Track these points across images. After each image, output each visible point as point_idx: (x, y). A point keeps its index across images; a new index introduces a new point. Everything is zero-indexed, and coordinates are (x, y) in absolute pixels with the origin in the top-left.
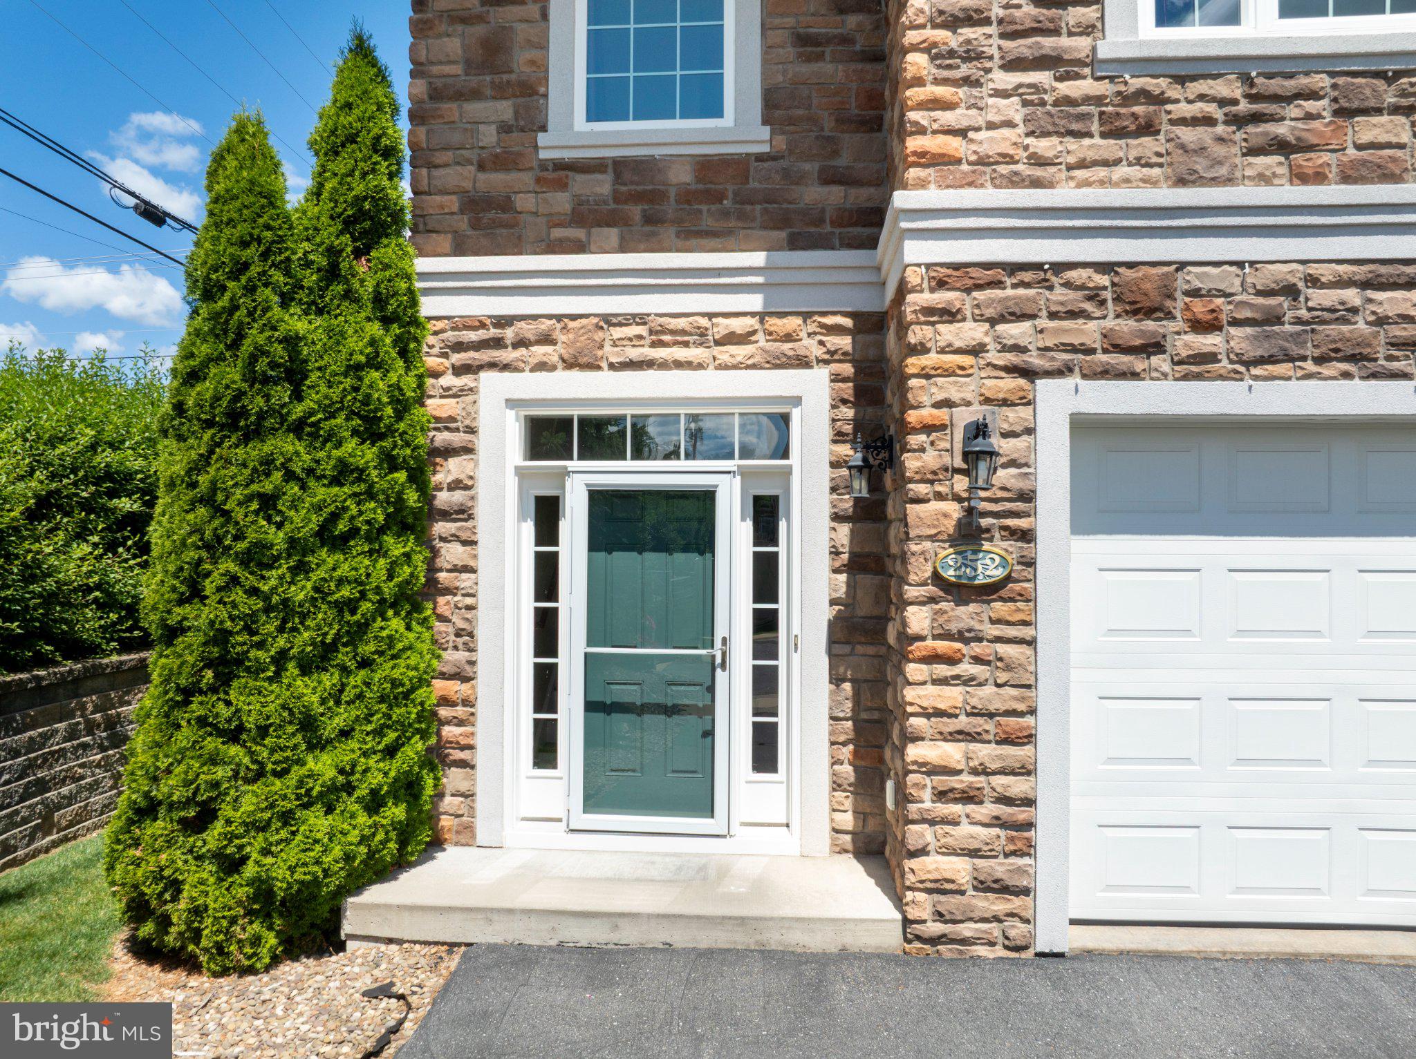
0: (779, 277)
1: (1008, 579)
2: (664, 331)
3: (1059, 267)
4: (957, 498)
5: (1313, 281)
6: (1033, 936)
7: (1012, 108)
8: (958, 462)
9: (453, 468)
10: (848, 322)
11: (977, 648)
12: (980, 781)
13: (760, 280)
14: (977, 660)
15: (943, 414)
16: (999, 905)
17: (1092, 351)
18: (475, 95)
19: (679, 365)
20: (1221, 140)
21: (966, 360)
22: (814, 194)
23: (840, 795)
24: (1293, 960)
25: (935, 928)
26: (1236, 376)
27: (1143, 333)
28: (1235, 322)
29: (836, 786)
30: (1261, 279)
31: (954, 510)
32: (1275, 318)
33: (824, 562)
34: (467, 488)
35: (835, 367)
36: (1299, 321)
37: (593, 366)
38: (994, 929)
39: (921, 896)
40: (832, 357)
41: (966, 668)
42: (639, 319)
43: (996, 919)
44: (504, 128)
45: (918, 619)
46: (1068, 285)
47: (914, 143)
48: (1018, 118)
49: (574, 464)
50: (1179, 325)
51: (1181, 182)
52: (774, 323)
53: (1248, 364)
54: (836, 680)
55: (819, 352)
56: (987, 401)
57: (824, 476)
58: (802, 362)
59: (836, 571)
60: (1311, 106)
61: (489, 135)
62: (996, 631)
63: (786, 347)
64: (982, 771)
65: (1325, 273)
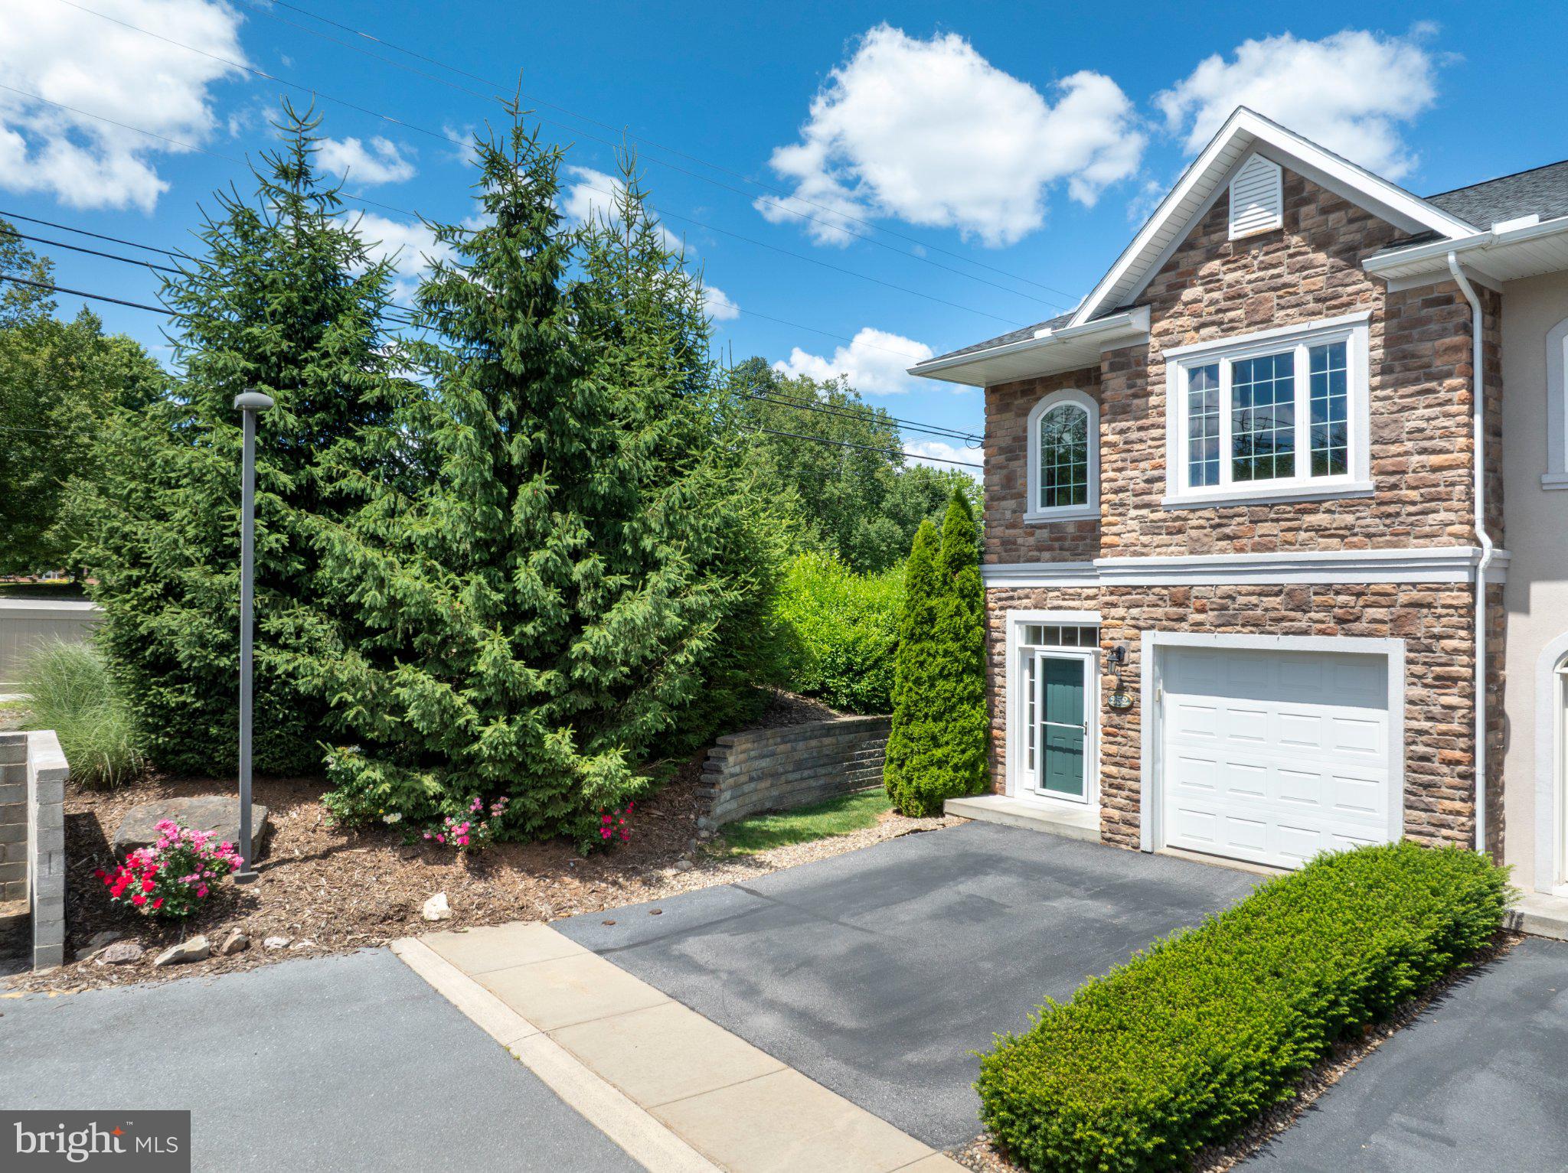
1: (1132, 707)
2: (1066, 594)
3: (1150, 587)
5: (1240, 593)
6: (1139, 844)
7: (1136, 524)
9: (999, 647)
11: (1122, 732)
12: (1131, 784)
14: (1122, 736)
15: (1112, 642)
16: (1131, 830)
17: (1161, 620)
18: (1004, 498)
19: (1071, 607)
20: (1207, 535)
21: (1119, 622)
25: (1109, 836)
26: (1209, 631)
27: (1178, 614)
28: (1211, 610)
30: (1219, 592)
31: (1115, 679)
32: (1224, 608)
34: (1003, 655)
36: (1234, 609)
37: (1042, 608)
38: (1128, 839)
39: (1104, 822)
41: (1119, 739)
42: (1057, 589)
43: (1128, 835)
44: (1014, 512)
46: (1153, 594)
47: (1104, 540)
48: (1138, 528)
49: (1038, 647)
50: (1192, 610)
51: (1191, 553)
53: (1216, 626)
56: (1125, 638)
60: (1240, 519)
61: (1008, 514)
62: (1128, 726)
64: (1123, 778)
65: (1244, 589)
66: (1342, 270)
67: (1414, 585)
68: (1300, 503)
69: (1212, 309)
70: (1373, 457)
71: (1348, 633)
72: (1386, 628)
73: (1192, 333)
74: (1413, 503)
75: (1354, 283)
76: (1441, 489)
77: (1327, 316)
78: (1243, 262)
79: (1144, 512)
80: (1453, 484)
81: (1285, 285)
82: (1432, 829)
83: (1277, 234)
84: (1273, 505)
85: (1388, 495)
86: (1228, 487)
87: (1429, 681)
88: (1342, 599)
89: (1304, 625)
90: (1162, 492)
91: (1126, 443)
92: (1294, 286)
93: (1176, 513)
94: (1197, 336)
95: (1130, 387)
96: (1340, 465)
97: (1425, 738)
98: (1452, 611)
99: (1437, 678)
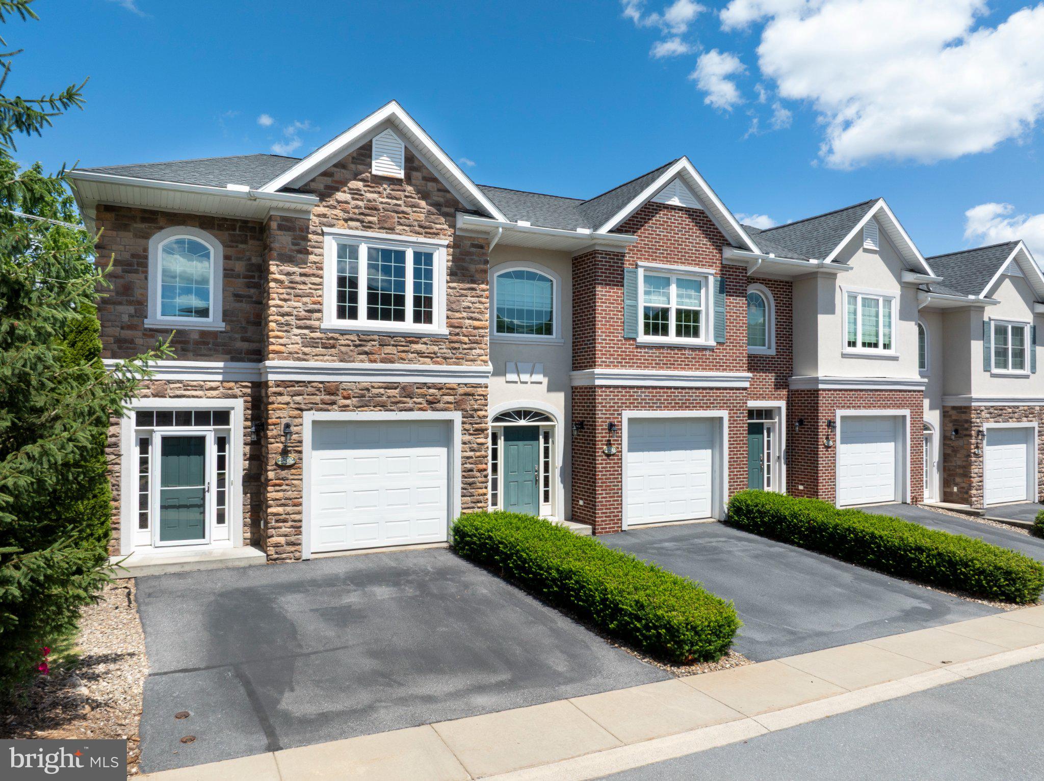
0: (228, 370)
1: (295, 463)
2: (188, 386)
3: (310, 382)
4: (282, 443)
5: (373, 387)
6: (301, 556)
7: (298, 339)
8: (282, 433)
9: (112, 430)
10: (249, 384)
11: (287, 482)
12: (287, 517)
13: (222, 371)
14: (287, 485)
15: (278, 421)
16: (292, 549)
17: (318, 404)
18: (120, 303)
19: (193, 397)
20: (351, 351)
21: (285, 406)
22: (240, 345)
23: (246, 528)
24: (366, 555)
25: (276, 556)
26: (354, 411)
27: (330, 400)
28: (354, 397)
29: (245, 525)
30: (360, 387)
31: (281, 446)
32: (363, 396)
33: (241, 457)
34: (117, 437)
35: (245, 398)
36: (369, 397)
37: (164, 397)
38: (291, 555)
39: (271, 548)
40: (244, 395)
41: (284, 487)
42: (180, 382)
43: (292, 552)
44: (131, 316)
45: (271, 475)
46: (312, 387)
47: (271, 348)
48: (300, 342)
49: (155, 428)
50: (340, 397)
51: (341, 361)
52: (225, 384)
53: (357, 407)
54: (245, 493)
55: (240, 394)
56: (290, 417)
57: (241, 431)
58: (235, 397)
59: (245, 460)
60: (373, 343)
61: (125, 318)
62: (292, 477)
63: (230, 392)
64: (288, 514)
65: (376, 385)
66: (434, 214)
67: (466, 384)
68: (409, 337)
69: (357, 211)
70: (448, 317)
71: (434, 409)
72: (452, 406)
73: (343, 222)
74: (466, 344)
75: (440, 224)
76: (477, 338)
77: (425, 237)
78: (377, 189)
79: (306, 331)
80: (483, 336)
81: (403, 212)
82: (473, 505)
83: (400, 180)
84: (394, 337)
85: (455, 338)
86: (363, 322)
87: (471, 432)
88: (432, 391)
89: (410, 405)
90: (319, 319)
91: (291, 282)
92: (408, 214)
93: (331, 335)
94: (346, 225)
95: (294, 244)
96: (429, 319)
97: (470, 460)
98: (482, 397)
99: (476, 430)
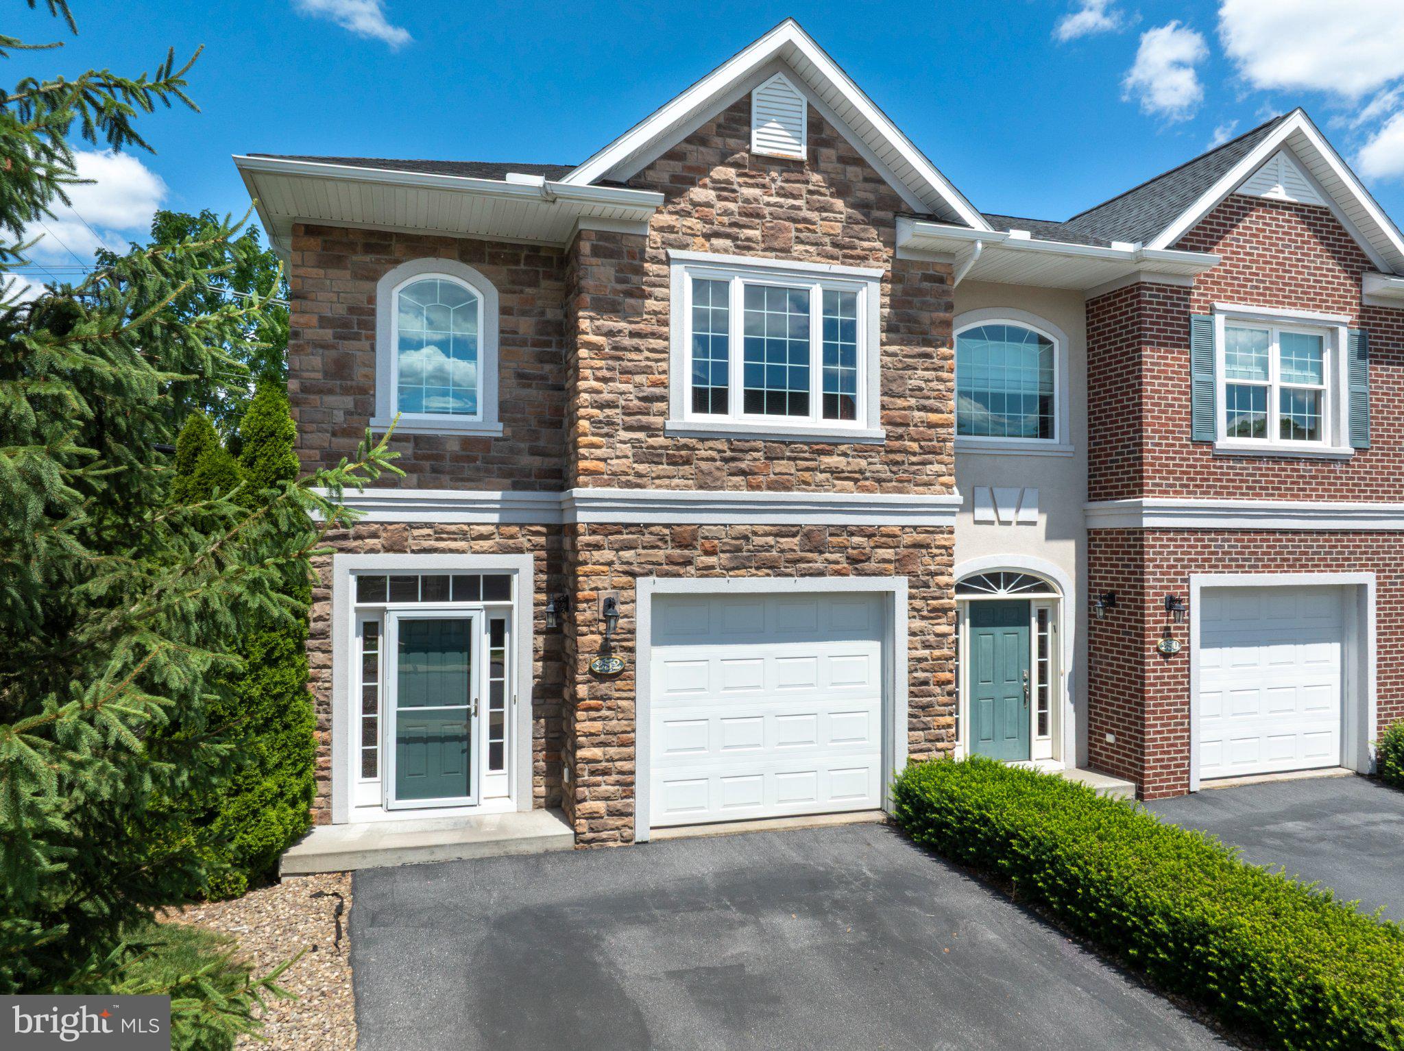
0: (507, 506)
1: (623, 670)
2: (443, 532)
3: (647, 526)
4: (601, 633)
5: (755, 533)
6: (634, 835)
7: (627, 449)
8: (601, 617)
9: (318, 609)
10: (543, 530)
11: (609, 703)
12: (610, 765)
13: (498, 506)
14: (609, 708)
15: (594, 594)
16: (619, 822)
17: (661, 564)
18: (331, 392)
19: (451, 551)
20: (718, 469)
21: (605, 568)
22: (527, 461)
23: (538, 778)
24: (744, 834)
25: (590, 835)
26: (723, 576)
27: (683, 556)
28: (723, 552)
29: (536, 773)
30: (733, 533)
31: (598, 638)
32: (739, 549)
33: (530, 655)
34: (326, 620)
35: (537, 553)
36: (749, 551)
37: (403, 551)
38: (616, 833)
39: (583, 821)
40: (535, 548)
41: (604, 713)
42: (429, 525)
43: (618, 828)
44: (348, 413)
45: (582, 690)
46: (651, 533)
47: (582, 464)
48: (630, 454)
49: (389, 605)
50: (699, 552)
51: (701, 487)
52: (504, 530)
53: (728, 570)
54: (536, 717)
55: (528, 545)
56: (614, 587)
57: (530, 610)
58: (519, 550)
59: (536, 660)
60: (755, 454)
61: (339, 417)
62: (617, 695)
63: (511, 542)
64: (611, 760)
65: (760, 530)
66: (857, 223)
67: (915, 528)
68: (817, 444)
69: (726, 219)
70: (883, 407)
71: (861, 573)
72: (891, 567)
73: (700, 240)
74: (914, 454)
75: (868, 240)
76: (935, 443)
77: (843, 263)
78: (760, 180)
79: (641, 435)
80: (944, 440)
81: (805, 220)
82: (929, 745)
83: (798, 164)
84: (791, 443)
85: (897, 444)
86: (737, 418)
87: (925, 613)
88: (856, 540)
89: (819, 565)
90: (662, 414)
91: (615, 348)
92: (814, 224)
93: (683, 441)
94: (707, 245)
95: (619, 281)
96: (849, 411)
97: (924, 665)
98: (943, 551)
99: (934, 610)
